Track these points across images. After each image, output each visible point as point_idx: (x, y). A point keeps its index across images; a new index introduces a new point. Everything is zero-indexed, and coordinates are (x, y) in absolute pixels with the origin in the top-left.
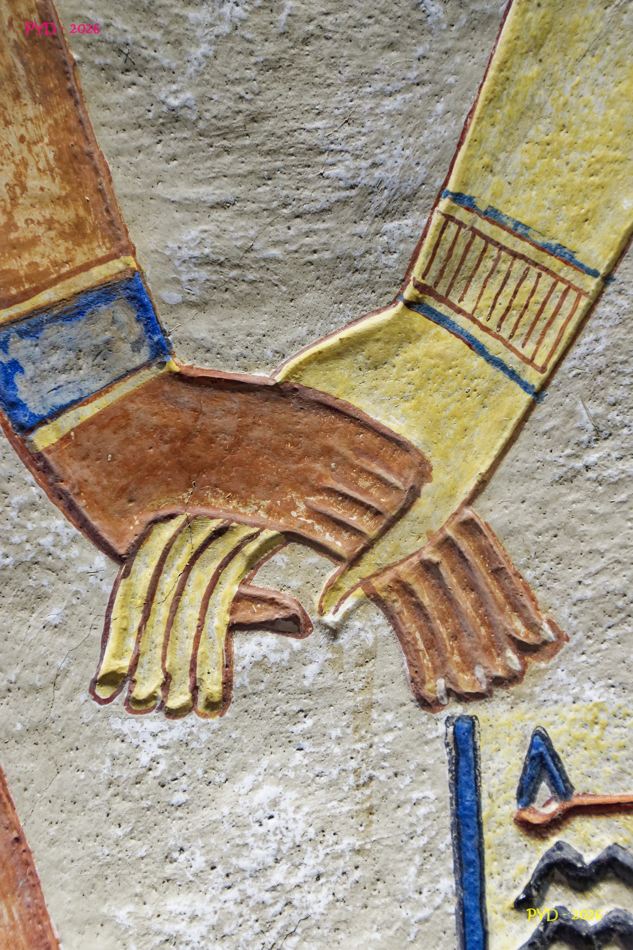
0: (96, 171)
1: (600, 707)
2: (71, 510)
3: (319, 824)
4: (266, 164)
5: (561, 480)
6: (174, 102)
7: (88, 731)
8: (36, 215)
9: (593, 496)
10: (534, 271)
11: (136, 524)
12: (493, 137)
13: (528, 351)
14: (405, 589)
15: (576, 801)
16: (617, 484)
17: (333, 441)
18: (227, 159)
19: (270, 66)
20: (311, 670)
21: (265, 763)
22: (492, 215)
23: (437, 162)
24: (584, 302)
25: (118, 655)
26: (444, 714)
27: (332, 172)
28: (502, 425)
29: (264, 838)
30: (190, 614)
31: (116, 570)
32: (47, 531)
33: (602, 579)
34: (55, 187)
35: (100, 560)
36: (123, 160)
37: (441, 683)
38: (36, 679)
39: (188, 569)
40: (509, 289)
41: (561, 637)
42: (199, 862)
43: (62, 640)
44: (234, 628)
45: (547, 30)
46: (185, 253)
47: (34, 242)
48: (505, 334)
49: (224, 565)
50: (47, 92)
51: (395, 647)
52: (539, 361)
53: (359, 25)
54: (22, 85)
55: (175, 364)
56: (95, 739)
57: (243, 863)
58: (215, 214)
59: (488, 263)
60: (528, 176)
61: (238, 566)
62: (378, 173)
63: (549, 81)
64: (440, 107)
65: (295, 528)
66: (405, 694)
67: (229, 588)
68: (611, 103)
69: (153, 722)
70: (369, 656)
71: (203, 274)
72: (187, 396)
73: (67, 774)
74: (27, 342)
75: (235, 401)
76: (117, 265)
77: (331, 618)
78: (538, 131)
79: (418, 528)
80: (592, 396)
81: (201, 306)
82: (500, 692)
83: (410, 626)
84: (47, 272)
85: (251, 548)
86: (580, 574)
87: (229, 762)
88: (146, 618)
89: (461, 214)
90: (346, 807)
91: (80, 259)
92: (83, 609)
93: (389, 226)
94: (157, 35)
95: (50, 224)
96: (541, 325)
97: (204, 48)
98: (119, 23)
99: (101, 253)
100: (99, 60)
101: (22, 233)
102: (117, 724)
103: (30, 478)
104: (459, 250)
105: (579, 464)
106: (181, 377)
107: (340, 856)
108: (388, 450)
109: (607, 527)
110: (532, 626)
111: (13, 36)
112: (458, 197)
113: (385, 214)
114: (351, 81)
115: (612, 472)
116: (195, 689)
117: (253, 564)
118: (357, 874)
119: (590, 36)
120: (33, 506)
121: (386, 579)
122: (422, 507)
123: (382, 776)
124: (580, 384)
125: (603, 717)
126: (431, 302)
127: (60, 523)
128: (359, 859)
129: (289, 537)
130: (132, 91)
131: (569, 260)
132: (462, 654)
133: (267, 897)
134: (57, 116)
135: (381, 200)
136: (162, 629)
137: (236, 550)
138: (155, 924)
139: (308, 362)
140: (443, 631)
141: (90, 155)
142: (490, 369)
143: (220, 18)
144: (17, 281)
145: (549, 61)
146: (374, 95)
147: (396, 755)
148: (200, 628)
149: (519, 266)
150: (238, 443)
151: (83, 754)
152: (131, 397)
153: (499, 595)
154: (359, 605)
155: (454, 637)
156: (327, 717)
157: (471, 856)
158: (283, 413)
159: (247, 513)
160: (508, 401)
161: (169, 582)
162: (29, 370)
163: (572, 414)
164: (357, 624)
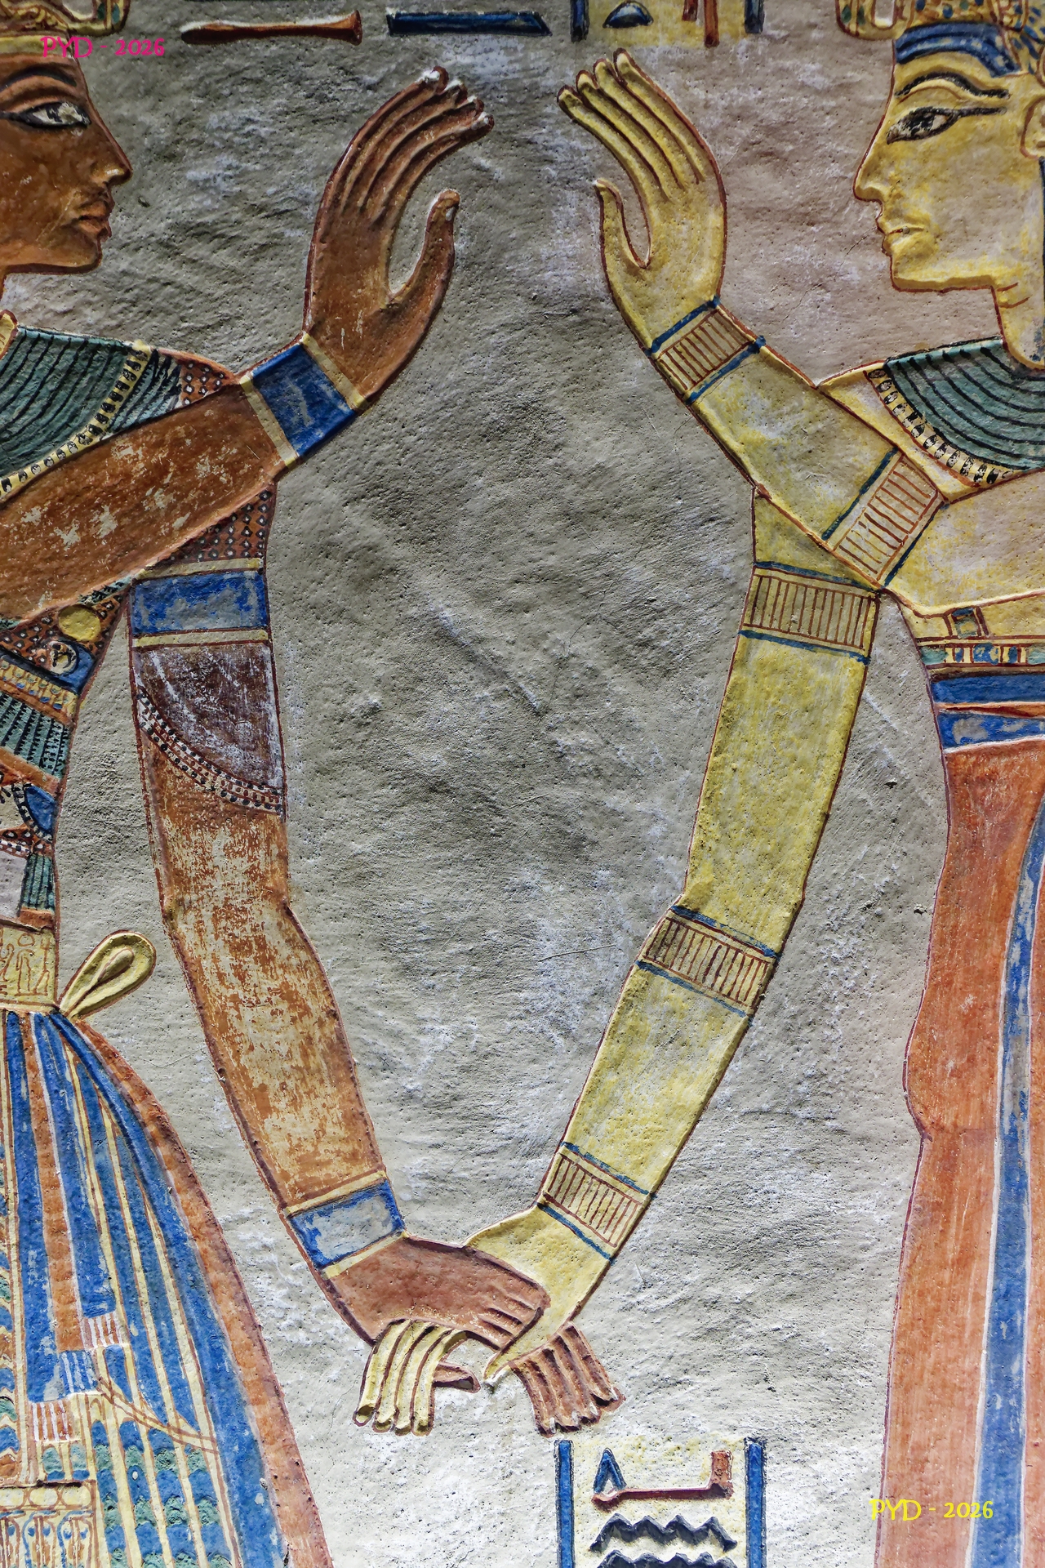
0: (365, 1123)
1: (642, 1438)
2: (346, 1314)
3: (481, 1498)
4: (463, 1124)
5: (624, 1309)
6: (410, 1087)
7: (351, 1441)
8: (331, 1147)
9: (641, 1319)
10: (611, 1191)
11: (382, 1324)
12: (590, 1113)
13: (607, 1235)
14: (534, 1367)
15: (626, 1490)
16: (655, 1312)
17: (493, 1283)
18: (439, 1121)
19: (465, 1069)
20: (479, 1411)
21: (451, 1462)
22: (588, 1158)
23: (558, 1126)
24: (639, 1208)
25: (370, 1397)
26: (554, 1439)
27: (498, 1130)
28: (590, 1277)
29: (450, 1505)
30: (411, 1376)
31: (370, 1349)
32: (332, 1326)
33: (645, 1365)
34: (342, 1133)
35: (361, 1344)
36: (381, 1119)
37: (552, 1421)
38: (323, 1409)
39: (411, 1351)
40: (597, 1201)
41: (622, 1398)
42: (413, 1517)
43: (338, 1389)
44: (437, 1385)
45: (623, 1056)
46: (414, 1171)
47: (329, 1162)
48: (594, 1226)
49: (431, 1350)
50: (339, 1080)
51: (527, 1400)
52: (613, 1241)
53: (516, 1049)
54: (325, 1075)
55: (406, 1234)
56: (356, 1445)
57: (437, 1518)
58: (432, 1151)
59: (585, 1186)
60: (609, 1137)
61: (439, 1349)
62: (524, 1131)
63: (624, 1086)
64: (561, 1096)
65: (472, 1329)
66: (533, 1427)
67: (434, 1362)
68: (658, 1099)
69: (389, 1436)
70: (511, 1405)
71: (424, 1184)
72: (414, 1253)
73: (338, 1466)
74: (323, 1219)
75: (440, 1258)
76: (376, 1176)
77: (490, 1381)
78: (616, 1112)
79: (542, 1333)
80: (642, 1262)
81: (422, 1203)
82: (586, 1428)
83: (535, 1385)
84: (335, 1180)
85: (447, 1339)
86: (632, 1362)
87: (431, 1461)
88: (386, 1377)
89: (571, 1156)
90: (496, 1489)
91: (355, 1173)
92: (350, 1372)
93: (530, 1162)
94: (402, 1050)
95: (338, 1153)
96: (614, 1221)
97: (429, 1058)
98: (381, 1042)
99: (366, 1170)
100: (368, 1063)
101: (323, 1157)
102: (367, 1438)
103: (323, 1295)
104: (569, 1177)
105: (634, 1301)
106: (409, 1242)
107: (492, 1516)
108: (526, 1288)
109: (649, 1337)
110: (606, 1390)
111: (321, 1047)
112: (569, 1145)
113: (528, 1155)
114: (511, 1080)
115: (653, 1305)
116: (413, 1418)
117: (448, 1349)
118: (501, 1527)
119: (647, 1062)
120: (324, 1311)
121: (524, 1360)
122: (544, 1321)
123: (517, 1472)
124: (636, 1255)
125: (644, 1445)
126: (552, 1206)
127: (339, 1322)
128: (503, 1519)
129: (470, 1335)
130: (387, 1081)
131: (632, 1186)
132: (565, 1405)
133: (451, 1538)
134: (345, 1092)
135: (526, 1146)
136: (395, 1384)
137: (438, 1341)
138: (387, 1551)
139: (482, 1236)
140: (554, 1392)
141: (362, 1114)
142: (585, 1245)
143: (438, 1041)
144: (319, 1184)
145: (623, 1074)
146: (524, 1087)
147: (526, 1460)
148: (416, 1384)
149: (603, 1188)
150: (440, 1282)
151: (348, 1454)
152: (381, 1253)
153: (587, 1372)
154: (507, 1374)
155: (561, 1396)
156: (487, 1438)
157: (567, 1518)
158: (468, 1266)
159: (445, 1321)
160: (595, 1263)
161: (399, 1359)
162: (324, 1234)
163: (631, 1272)
164: (505, 1385)
